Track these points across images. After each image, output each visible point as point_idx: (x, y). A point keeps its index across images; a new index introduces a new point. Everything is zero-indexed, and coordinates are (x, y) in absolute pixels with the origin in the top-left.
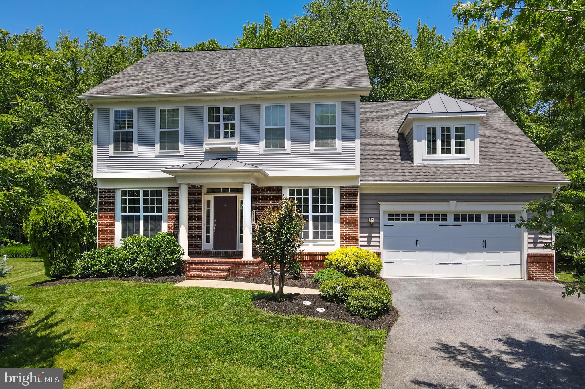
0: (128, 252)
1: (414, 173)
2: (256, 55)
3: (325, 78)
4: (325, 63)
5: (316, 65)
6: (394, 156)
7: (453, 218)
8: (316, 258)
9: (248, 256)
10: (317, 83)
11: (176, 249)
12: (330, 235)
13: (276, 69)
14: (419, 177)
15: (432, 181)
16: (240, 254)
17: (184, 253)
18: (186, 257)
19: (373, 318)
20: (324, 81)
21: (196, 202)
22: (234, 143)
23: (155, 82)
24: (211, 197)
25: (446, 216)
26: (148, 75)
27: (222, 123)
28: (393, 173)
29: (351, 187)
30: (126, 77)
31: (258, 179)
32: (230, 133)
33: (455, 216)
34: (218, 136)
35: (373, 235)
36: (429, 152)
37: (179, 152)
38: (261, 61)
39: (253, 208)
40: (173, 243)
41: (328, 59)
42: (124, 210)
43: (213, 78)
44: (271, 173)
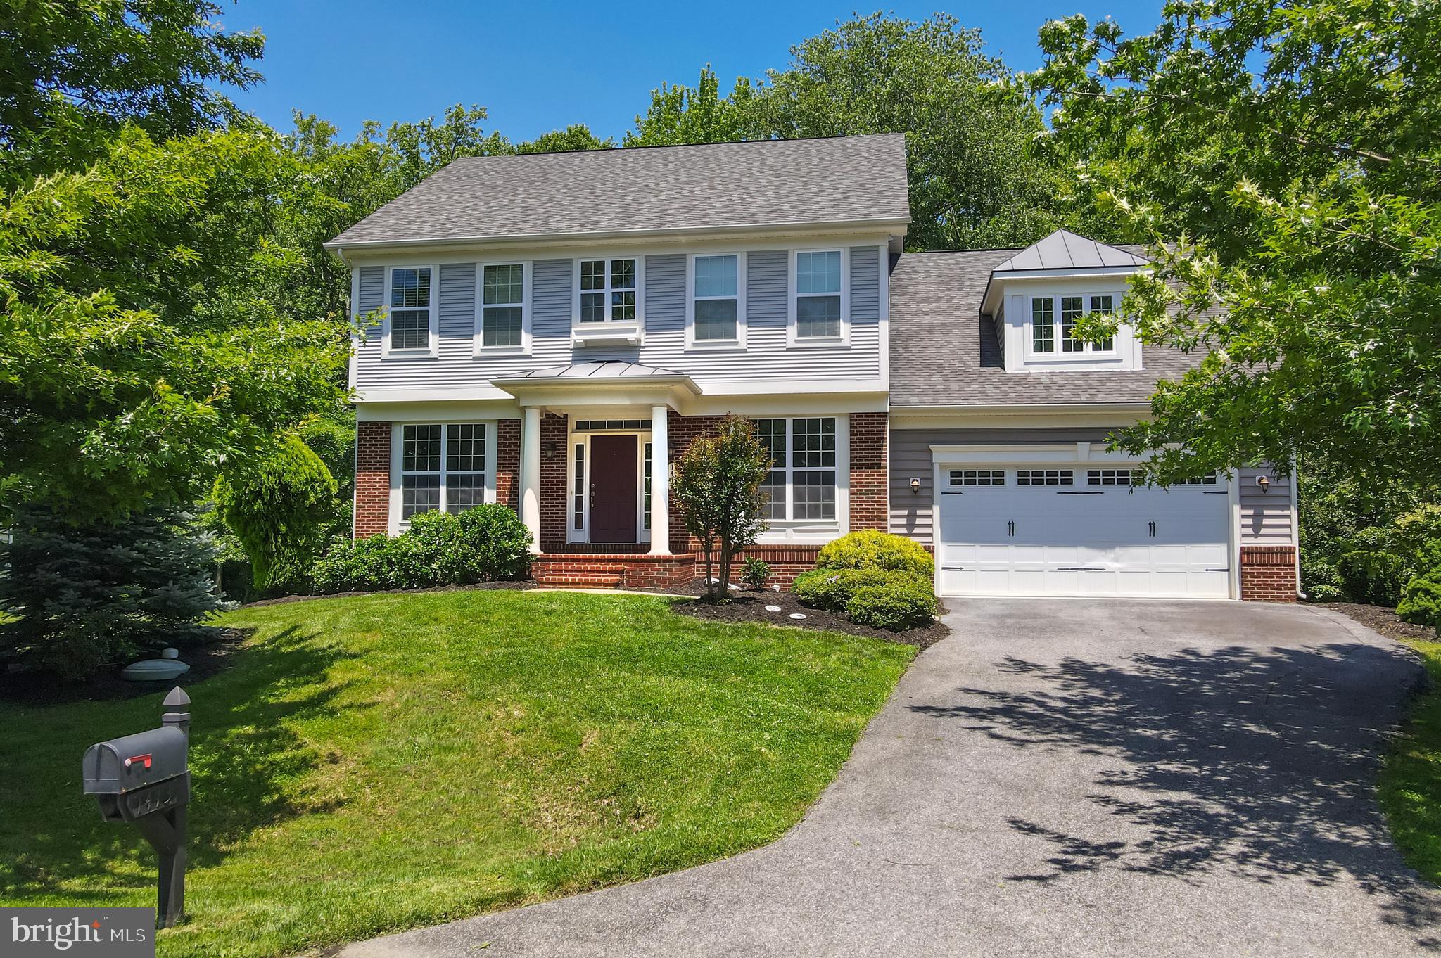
0: (419, 541)
1: (1004, 388)
2: (677, 159)
3: (818, 203)
4: (821, 173)
5: (803, 177)
6: (966, 358)
7: (1086, 478)
8: (800, 557)
9: (660, 545)
10: (802, 212)
12: (829, 511)
13: (720, 187)
14: (1013, 395)
15: (1041, 402)
16: (646, 547)
17: (532, 539)
18: (535, 549)
20: (817, 207)
21: (554, 447)
22: (634, 331)
23: (472, 216)
24: (584, 438)
25: (1070, 473)
26: (457, 202)
27: (608, 291)
28: (961, 388)
29: (872, 415)
30: (414, 207)
31: (681, 401)
32: (624, 311)
33: (1090, 473)
34: (600, 317)
35: (919, 512)
36: (1038, 348)
37: (522, 349)
38: (688, 171)
39: (670, 459)
41: (829, 166)
42: (408, 465)
43: (591, 205)
44: (708, 388)
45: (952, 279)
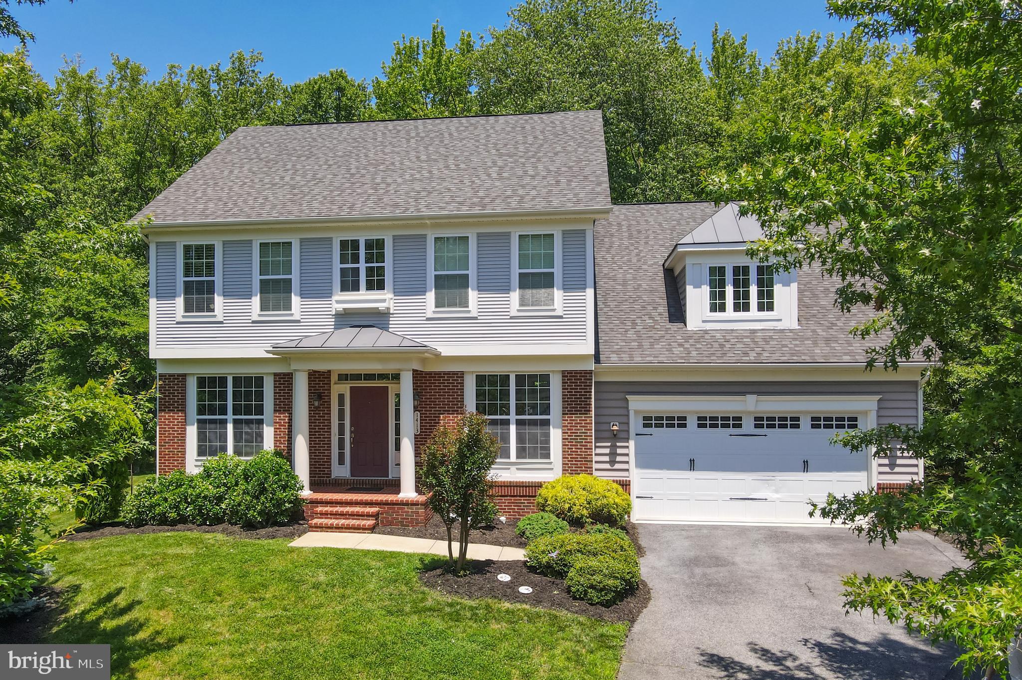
0: (210, 484)
1: (687, 345)
2: (418, 134)
3: (534, 188)
4: (536, 153)
5: (521, 157)
6: (654, 314)
7: (753, 423)
8: (522, 491)
9: (408, 492)
10: (522, 198)
11: (289, 483)
12: (546, 454)
13: (453, 167)
14: (694, 353)
15: (716, 361)
16: (395, 486)
17: (303, 487)
18: (306, 493)
19: (607, 604)
20: (534, 193)
21: (320, 397)
22: (384, 301)
23: (249, 193)
24: (345, 389)
25: (740, 419)
26: (237, 178)
27: (362, 266)
28: (652, 344)
29: (580, 372)
30: (201, 182)
31: (424, 361)
32: (376, 283)
33: (756, 419)
34: (356, 288)
35: (618, 451)
36: (713, 309)
37: (292, 315)
38: (426, 148)
39: (416, 409)
40: (286, 471)
41: (542, 145)
42: (201, 410)
43: (348, 185)
44: (446, 349)
45: (639, 232)
